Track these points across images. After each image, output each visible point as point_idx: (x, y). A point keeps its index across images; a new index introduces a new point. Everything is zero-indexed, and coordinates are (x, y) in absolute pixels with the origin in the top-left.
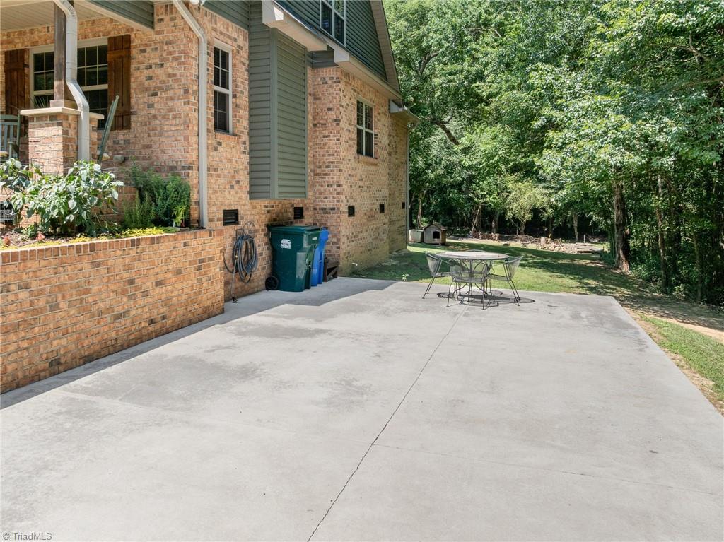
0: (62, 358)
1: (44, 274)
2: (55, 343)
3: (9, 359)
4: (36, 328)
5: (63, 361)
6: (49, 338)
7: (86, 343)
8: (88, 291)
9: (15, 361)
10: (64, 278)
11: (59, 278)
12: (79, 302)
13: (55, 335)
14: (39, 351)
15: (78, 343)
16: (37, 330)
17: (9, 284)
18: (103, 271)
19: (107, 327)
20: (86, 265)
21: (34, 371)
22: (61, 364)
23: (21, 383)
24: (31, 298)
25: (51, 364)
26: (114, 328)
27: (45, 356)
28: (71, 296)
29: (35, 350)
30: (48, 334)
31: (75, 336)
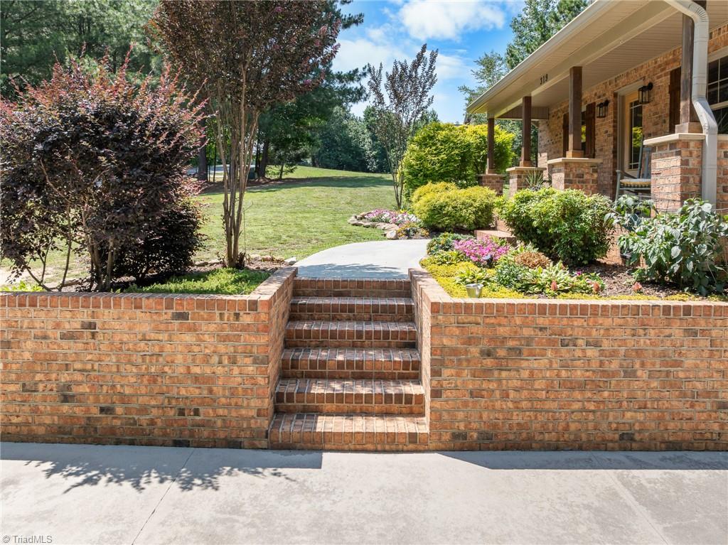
0: (637, 435)
1: (618, 334)
2: (628, 415)
3: (573, 417)
4: (606, 392)
5: (637, 437)
6: (621, 407)
7: (671, 425)
8: (678, 364)
9: (579, 421)
10: (645, 342)
11: (638, 342)
12: (664, 374)
13: (628, 405)
14: (607, 418)
15: (660, 423)
16: (606, 394)
17: (577, 339)
18: (704, 343)
19: (705, 414)
20: (677, 331)
21: (600, 439)
22: (635, 441)
23: (584, 446)
24: (602, 358)
25: (622, 437)
26: (715, 418)
27: (614, 426)
28: (653, 364)
29: (602, 416)
30: (619, 402)
31: (655, 414)
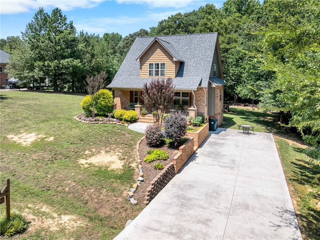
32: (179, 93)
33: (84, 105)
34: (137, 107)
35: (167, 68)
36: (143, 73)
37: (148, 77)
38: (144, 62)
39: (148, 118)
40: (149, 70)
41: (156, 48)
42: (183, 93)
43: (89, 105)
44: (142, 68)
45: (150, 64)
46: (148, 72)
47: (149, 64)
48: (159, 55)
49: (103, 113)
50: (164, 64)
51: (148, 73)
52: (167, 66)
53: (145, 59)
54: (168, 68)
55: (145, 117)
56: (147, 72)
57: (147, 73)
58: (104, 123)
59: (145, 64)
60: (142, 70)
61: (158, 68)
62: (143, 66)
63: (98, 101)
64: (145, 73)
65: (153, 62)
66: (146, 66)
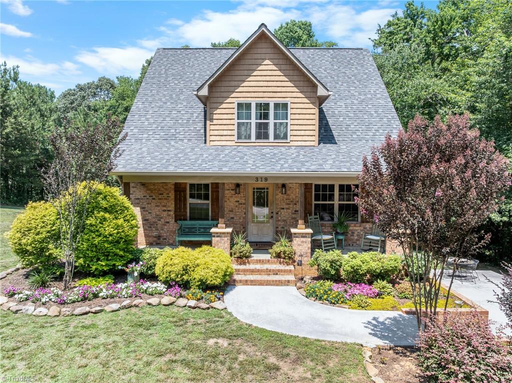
32: (332, 187)
33: (24, 241)
34: (219, 235)
35: (293, 117)
36: (216, 133)
37: (233, 143)
38: (220, 100)
39: (258, 267)
40: (236, 122)
41: (258, 56)
42: (342, 187)
43: (46, 238)
44: (215, 117)
45: (240, 105)
46: (235, 127)
47: (235, 106)
48: (268, 78)
49: (106, 265)
50: (285, 106)
51: (235, 133)
52: (294, 111)
53: (223, 89)
54: (297, 117)
55: (247, 267)
56: (231, 127)
57: (229, 133)
58: (125, 307)
59: (224, 106)
60: (215, 122)
61: (266, 116)
62: (218, 111)
63: (88, 222)
64: (225, 133)
65: (250, 99)
66: (227, 112)
